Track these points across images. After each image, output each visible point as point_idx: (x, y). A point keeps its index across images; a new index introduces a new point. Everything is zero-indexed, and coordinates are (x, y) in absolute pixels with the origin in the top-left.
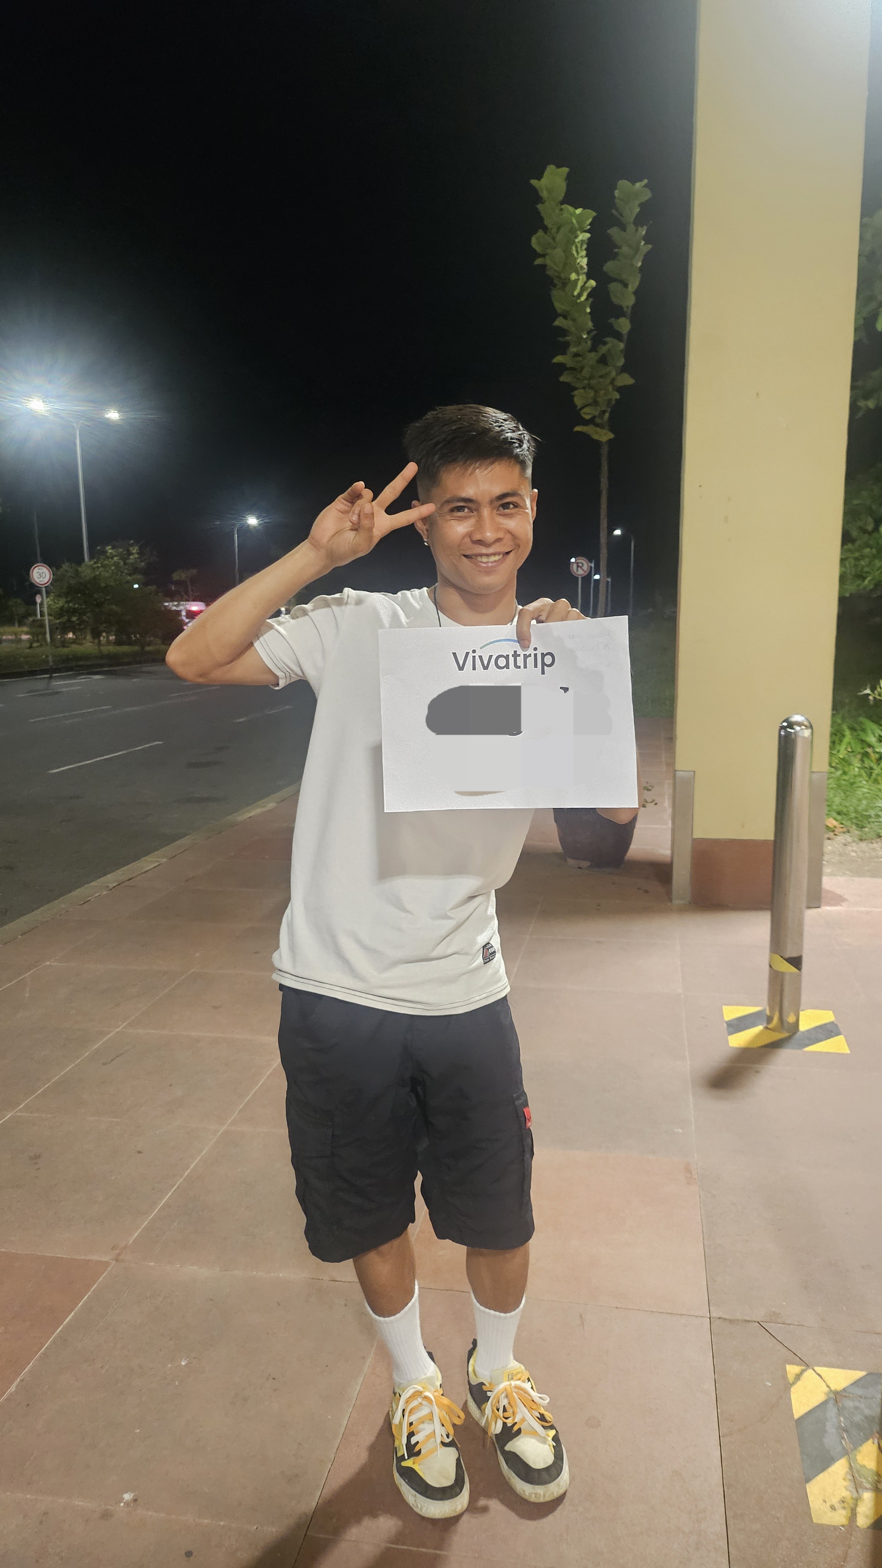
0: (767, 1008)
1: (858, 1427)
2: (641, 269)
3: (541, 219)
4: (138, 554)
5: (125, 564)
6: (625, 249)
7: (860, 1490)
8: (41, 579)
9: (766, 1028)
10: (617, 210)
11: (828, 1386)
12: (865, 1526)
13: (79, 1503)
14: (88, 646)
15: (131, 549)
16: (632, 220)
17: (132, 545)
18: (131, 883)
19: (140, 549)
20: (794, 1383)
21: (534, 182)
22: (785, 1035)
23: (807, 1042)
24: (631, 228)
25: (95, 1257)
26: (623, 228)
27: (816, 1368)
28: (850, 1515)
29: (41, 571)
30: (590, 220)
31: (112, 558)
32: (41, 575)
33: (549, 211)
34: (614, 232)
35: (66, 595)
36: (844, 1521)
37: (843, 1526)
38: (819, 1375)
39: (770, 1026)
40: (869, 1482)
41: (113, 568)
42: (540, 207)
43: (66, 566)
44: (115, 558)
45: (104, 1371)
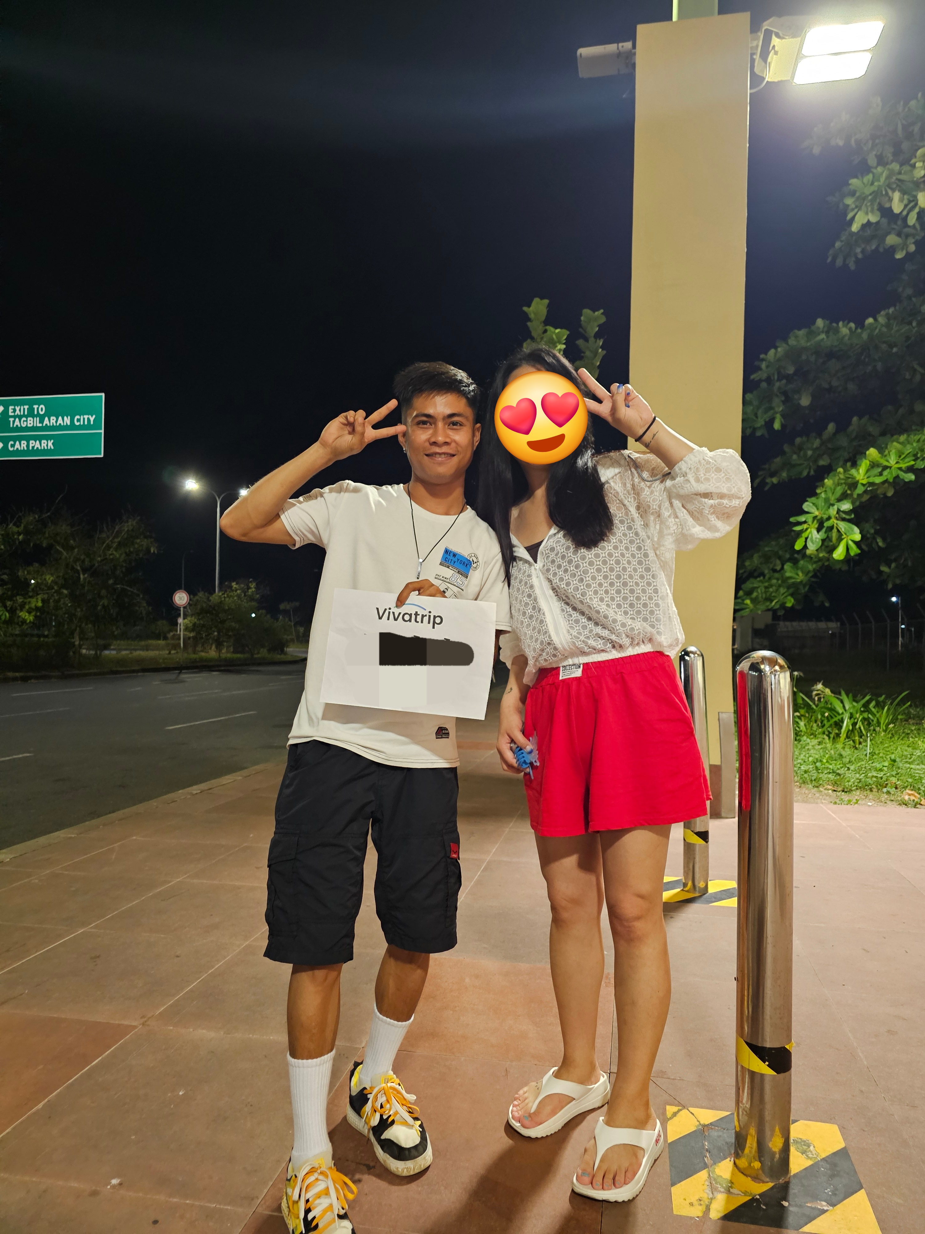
0: (683, 878)
1: (720, 1149)
2: (599, 367)
3: (530, 332)
4: (255, 588)
5: (245, 595)
6: (588, 353)
7: (715, 1193)
8: (181, 601)
9: (683, 890)
10: (583, 329)
11: (698, 1121)
12: (716, 1218)
13: (74, 1184)
14: (212, 653)
15: (250, 584)
16: (593, 335)
17: (251, 582)
18: (210, 791)
19: (257, 585)
20: (671, 1118)
21: (525, 309)
22: (697, 895)
23: (714, 900)
24: (592, 340)
25: (126, 1022)
26: (586, 340)
27: (690, 1109)
28: (704, 1210)
29: (181, 596)
30: (565, 337)
31: (236, 591)
32: (181, 598)
33: (536, 327)
34: (580, 342)
35: (199, 614)
36: (700, 1214)
37: (698, 1217)
38: (691, 1113)
39: (686, 889)
40: (723, 1188)
41: (235, 598)
42: (529, 324)
43: (201, 594)
44: (238, 592)
45: (116, 1097)
